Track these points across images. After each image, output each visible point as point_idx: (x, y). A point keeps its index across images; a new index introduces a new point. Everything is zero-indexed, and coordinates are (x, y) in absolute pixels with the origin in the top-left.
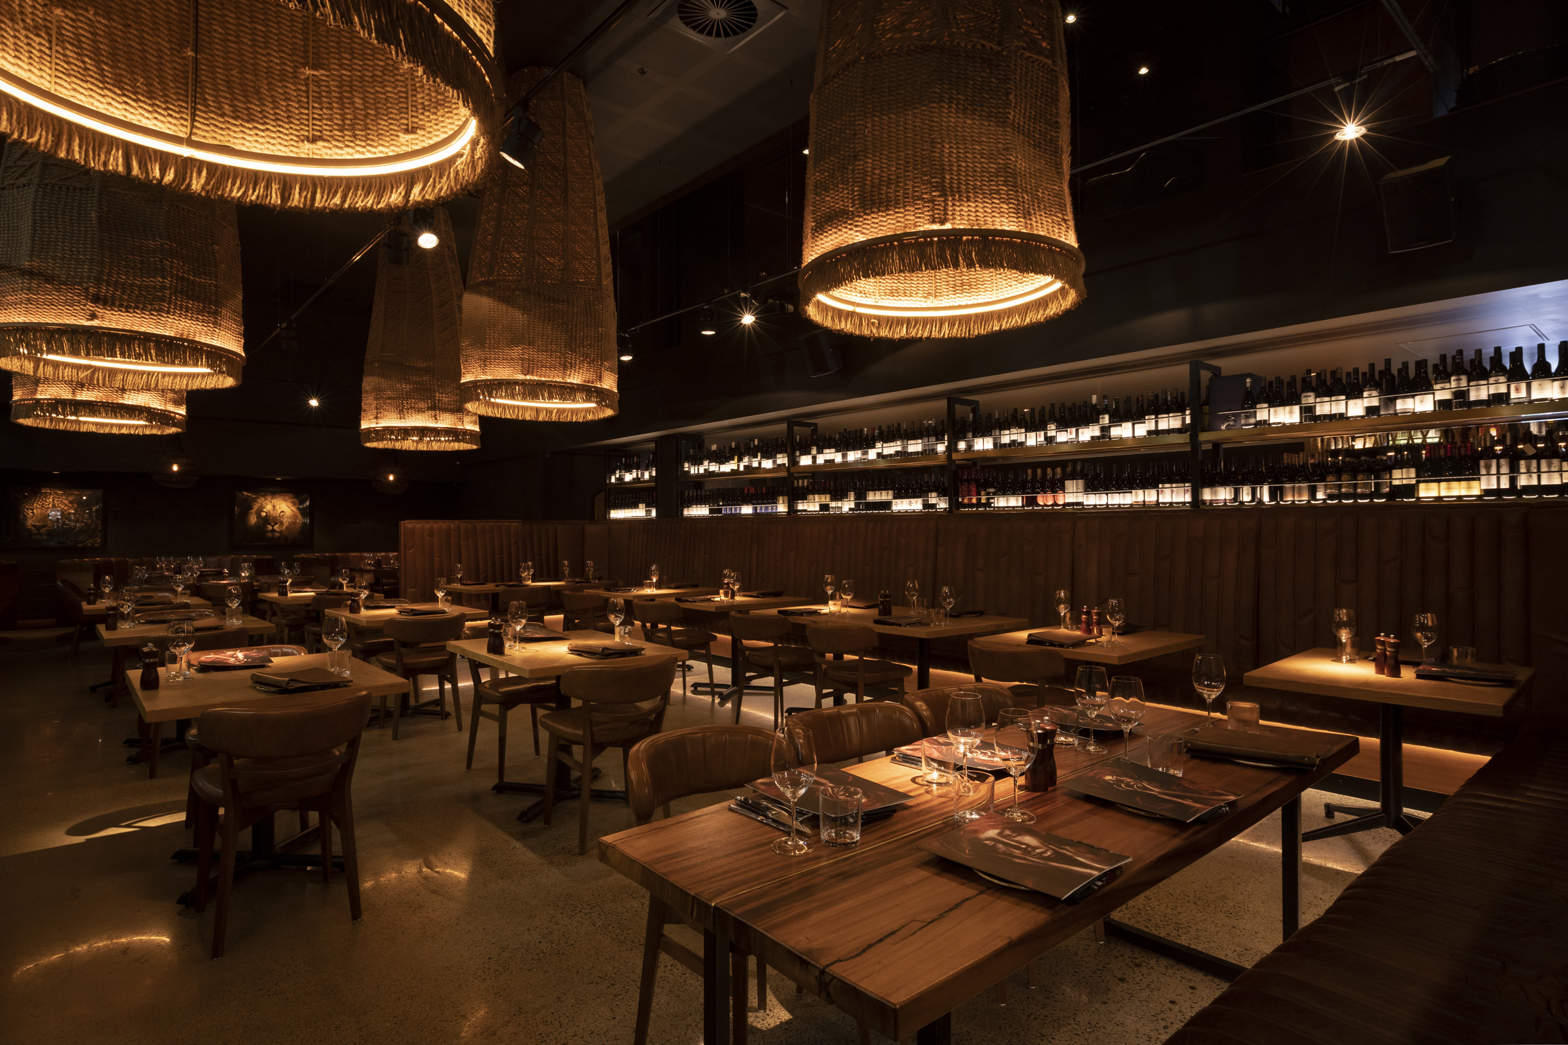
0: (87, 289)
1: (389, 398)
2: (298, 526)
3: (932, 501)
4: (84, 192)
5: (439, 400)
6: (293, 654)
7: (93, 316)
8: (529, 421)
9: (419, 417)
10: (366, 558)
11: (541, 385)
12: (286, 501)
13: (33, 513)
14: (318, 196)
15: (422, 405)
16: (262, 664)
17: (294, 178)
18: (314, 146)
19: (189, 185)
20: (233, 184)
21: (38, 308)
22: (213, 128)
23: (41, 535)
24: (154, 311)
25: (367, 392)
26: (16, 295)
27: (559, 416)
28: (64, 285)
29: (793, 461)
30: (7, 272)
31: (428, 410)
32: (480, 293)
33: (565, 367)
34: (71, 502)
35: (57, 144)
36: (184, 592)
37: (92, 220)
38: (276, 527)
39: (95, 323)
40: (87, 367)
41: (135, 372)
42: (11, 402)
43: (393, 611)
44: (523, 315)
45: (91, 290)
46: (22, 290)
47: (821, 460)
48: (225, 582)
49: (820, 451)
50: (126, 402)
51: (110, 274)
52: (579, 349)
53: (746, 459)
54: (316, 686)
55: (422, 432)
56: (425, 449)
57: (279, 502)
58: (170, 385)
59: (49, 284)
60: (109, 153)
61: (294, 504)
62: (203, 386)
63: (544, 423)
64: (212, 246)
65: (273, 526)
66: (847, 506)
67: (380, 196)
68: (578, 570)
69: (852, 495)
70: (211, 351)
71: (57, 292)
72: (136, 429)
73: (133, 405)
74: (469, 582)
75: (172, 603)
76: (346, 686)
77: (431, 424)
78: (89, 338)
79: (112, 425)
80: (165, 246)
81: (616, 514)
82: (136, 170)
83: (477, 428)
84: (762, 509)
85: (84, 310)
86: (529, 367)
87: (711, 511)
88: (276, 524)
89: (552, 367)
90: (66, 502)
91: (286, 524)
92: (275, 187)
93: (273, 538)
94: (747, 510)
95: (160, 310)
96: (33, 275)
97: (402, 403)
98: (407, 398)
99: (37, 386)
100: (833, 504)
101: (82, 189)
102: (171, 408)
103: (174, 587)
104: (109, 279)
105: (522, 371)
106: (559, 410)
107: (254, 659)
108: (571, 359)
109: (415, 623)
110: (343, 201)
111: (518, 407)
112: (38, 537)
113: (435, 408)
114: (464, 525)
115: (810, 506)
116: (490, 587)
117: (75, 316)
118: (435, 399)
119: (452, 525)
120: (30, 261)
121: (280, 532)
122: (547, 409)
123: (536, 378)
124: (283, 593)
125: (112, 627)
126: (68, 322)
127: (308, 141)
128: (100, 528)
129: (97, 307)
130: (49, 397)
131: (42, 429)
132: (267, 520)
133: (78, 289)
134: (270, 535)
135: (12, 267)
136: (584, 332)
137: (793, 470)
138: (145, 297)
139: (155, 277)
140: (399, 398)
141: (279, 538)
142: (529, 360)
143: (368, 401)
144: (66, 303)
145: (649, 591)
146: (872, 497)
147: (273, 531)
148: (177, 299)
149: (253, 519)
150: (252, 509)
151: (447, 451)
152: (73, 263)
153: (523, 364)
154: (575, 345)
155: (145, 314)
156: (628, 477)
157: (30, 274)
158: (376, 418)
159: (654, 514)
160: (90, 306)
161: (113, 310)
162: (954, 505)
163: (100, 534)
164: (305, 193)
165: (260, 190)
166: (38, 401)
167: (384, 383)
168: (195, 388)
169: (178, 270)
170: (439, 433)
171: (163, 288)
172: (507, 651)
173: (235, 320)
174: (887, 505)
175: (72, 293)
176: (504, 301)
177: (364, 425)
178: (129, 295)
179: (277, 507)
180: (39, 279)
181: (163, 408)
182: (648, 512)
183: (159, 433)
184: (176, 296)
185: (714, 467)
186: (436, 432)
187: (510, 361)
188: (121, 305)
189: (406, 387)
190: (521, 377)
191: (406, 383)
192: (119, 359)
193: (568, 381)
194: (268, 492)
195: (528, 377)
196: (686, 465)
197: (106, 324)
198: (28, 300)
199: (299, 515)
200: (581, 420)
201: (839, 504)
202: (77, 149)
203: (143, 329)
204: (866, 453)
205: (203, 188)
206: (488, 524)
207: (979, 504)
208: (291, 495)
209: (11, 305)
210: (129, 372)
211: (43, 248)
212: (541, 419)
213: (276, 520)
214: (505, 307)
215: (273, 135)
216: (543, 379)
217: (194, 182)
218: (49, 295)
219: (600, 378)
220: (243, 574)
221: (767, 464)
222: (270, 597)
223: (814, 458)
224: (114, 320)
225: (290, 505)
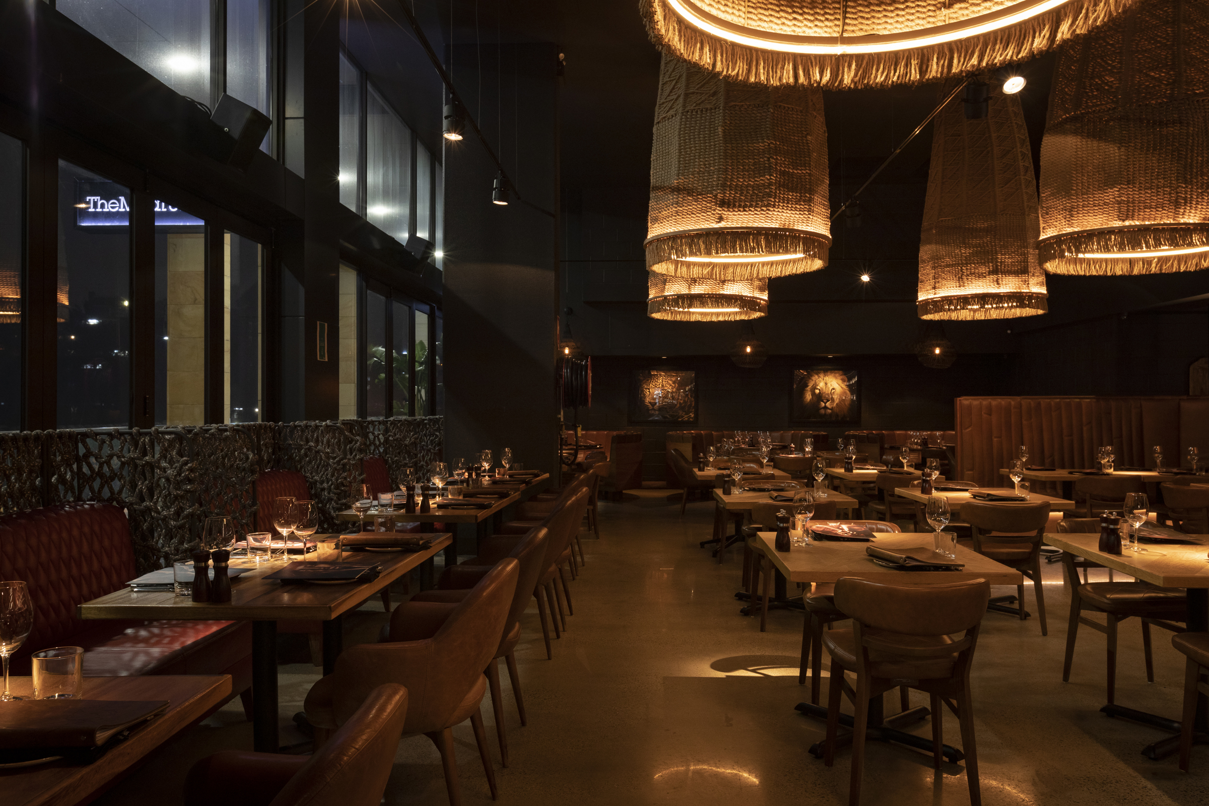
0: (716, 196)
1: (948, 266)
2: (847, 403)
4: (713, 111)
5: (1001, 262)
6: (887, 531)
7: (721, 219)
8: (1121, 276)
9: (980, 283)
10: (911, 436)
11: (1144, 230)
12: (836, 378)
13: (649, 392)
14: (955, 61)
15: (983, 269)
16: (864, 538)
17: (931, 48)
18: (952, 10)
19: (842, 80)
20: (877, 70)
21: (683, 218)
22: (860, 20)
23: (655, 410)
24: (764, 207)
25: (924, 261)
26: (669, 210)
27: (1161, 266)
28: (700, 195)
30: (662, 191)
31: (989, 275)
32: (1065, 133)
33: (1177, 204)
34: (674, 382)
35: (749, 71)
36: (768, 463)
37: (719, 135)
38: (828, 404)
39: (722, 224)
40: (709, 264)
41: (742, 265)
42: (648, 300)
43: (966, 495)
44: (1119, 149)
45: (719, 196)
46: (672, 205)
48: (792, 456)
50: (725, 292)
51: (732, 180)
52: (1197, 179)
54: (929, 566)
55: (983, 299)
56: (983, 318)
57: (830, 380)
58: (768, 273)
59: (690, 196)
60: (783, 68)
61: (843, 381)
62: (794, 272)
63: (1140, 277)
64: (806, 137)
65: (825, 403)
67: (1020, 46)
68: (1174, 458)
70: (806, 237)
71: (695, 202)
72: (729, 316)
73: (730, 295)
74: (1034, 467)
75: (760, 474)
76: (957, 570)
77: (993, 289)
78: (718, 238)
79: (712, 314)
80: (771, 145)
82: (802, 79)
83: (1044, 290)
85: (714, 214)
86: (1128, 210)
88: (828, 401)
89: (1160, 206)
90: (671, 382)
91: (837, 401)
92: (914, 62)
93: (825, 414)
95: (768, 205)
96: (679, 190)
97: (962, 270)
98: (967, 264)
99: (665, 284)
101: (711, 109)
102: (757, 294)
103: (761, 459)
104: (731, 184)
105: (1119, 216)
106: (1160, 259)
107: (859, 533)
108: (1186, 193)
109: (994, 509)
110: (981, 60)
111: (1106, 260)
112: (653, 412)
113: (998, 271)
114: (1026, 402)
116: (1061, 474)
117: (708, 221)
118: (997, 262)
119: (1011, 401)
120: (677, 180)
121: (831, 409)
122: (1144, 260)
123: (1137, 223)
124: (849, 470)
125: (727, 492)
126: (703, 227)
127: (945, 7)
128: (693, 405)
129: (723, 210)
130: (673, 293)
131: (666, 321)
132: (820, 397)
133: (710, 197)
134: (822, 411)
135: (665, 187)
136: (1203, 157)
138: (757, 195)
139: (764, 176)
140: (958, 264)
141: (831, 415)
142: (1128, 202)
143: (925, 271)
144: (702, 211)
147: (826, 407)
148: (780, 193)
149: (808, 397)
150: (807, 386)
151: (1007, 319)
152: (706, 174)
153: (1119, 209)
154: (1191, 174)
155: (757, 210)
157: (677, 190)
158: (934, 288)
160: (719, 210)
161: (734, 211)
163: (693, 410)
164: (942, 62)
165: (901, 69)
166: (665, 297)
167: (942, 250)
168: (787, 274)
169: (781, 166)
170: (1002, 300)
171: (770, 184)
172: (1124, 551)
173: (824, 205)
175: (706, 201)
176: (1094, 137)
178: (746, 195)
179: (829, 385)
180: (684, 193)
181: (752, 295)
183: (746, 319)
184: (780, 190)
186: (998, 298)
187: (1103, 206)
188: (740, 206)
189: (966, 252)
190: (1118, 224)
191: (965, 248)
192: (739, 254)
193: (1182, 221)
194: (821, 370)
195: (1127, 223)
197: (730, 225)
198: (677, 212)
199: (848, 392)
200: (1192, 269)
202: (762, 71)
203: (756, 225)
205: (852, 81)
206: (1055, 401)
208: (841, 372)
209: (665, 219)
210: (737, 265)
211: (685, 167)
212: (1136, 272)
213: (828, 397)
214: (1095, 144)
215: (913, 11)
216: (1147, 223)
217: (846, 77)
218: (690, 206)
220: (807, 450)
222: (837, 473)
224: (737, 220)
225: (840, 382)
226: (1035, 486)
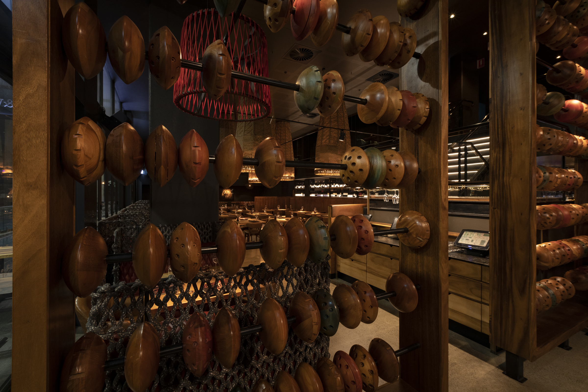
2: (231, 196)
3: (354, 195)
10: (244, 203)
29: (330, 186)
33: (285, 174)
43: (258, 214)
47: (335, 186)
49: (335, 185)
52: (288, 170)
53: (322, 185)
54: (255, 222)
66: (340, 196)
68: (288, 207)
69: (341, 193)
74: (268, 209)
76: (258, 222)
81: (297, 195)
84: (325, 195)
87: (315, 195)
91: (229, 195)
94: (322, 195)
97: (256, 175)
100: (337, 195)
108: (287, 172)
109: (262, 216)
114: (266, 197)
115: (333, 195)
116: (272, 210)
119: (264, 197)
121: (228, 197)
125: (221, 215)
132: (225, 195)
134: (226, 198)
137: (330, 188)
143: (250, 175)
145: (301, 212)
146: (344, 194)
147: (226, 197)
149: (223, 194)
150: (223, 192)
156: (299, 187)
159: (304, 195)
162: (358, 196)
174: (347, 196)
177: (249, 179)
179: (227, 192)
182: (303, 195)
185: (316, 186)
194: (226, 189)
196: (311, 185)
199: (231, 193)
200: (288, 181)
201: (338, 195)
204: (343, 185)
206: (271, 197)
207: (362, 197)
208: (230, 189)
213: (227, 195)
219: (291, 175)
221: (326, 186)
223: (334, 186)
225: (229, 191)
226: (267, 212)
